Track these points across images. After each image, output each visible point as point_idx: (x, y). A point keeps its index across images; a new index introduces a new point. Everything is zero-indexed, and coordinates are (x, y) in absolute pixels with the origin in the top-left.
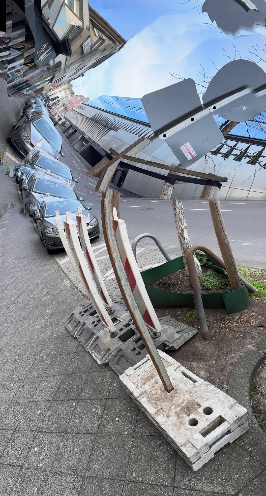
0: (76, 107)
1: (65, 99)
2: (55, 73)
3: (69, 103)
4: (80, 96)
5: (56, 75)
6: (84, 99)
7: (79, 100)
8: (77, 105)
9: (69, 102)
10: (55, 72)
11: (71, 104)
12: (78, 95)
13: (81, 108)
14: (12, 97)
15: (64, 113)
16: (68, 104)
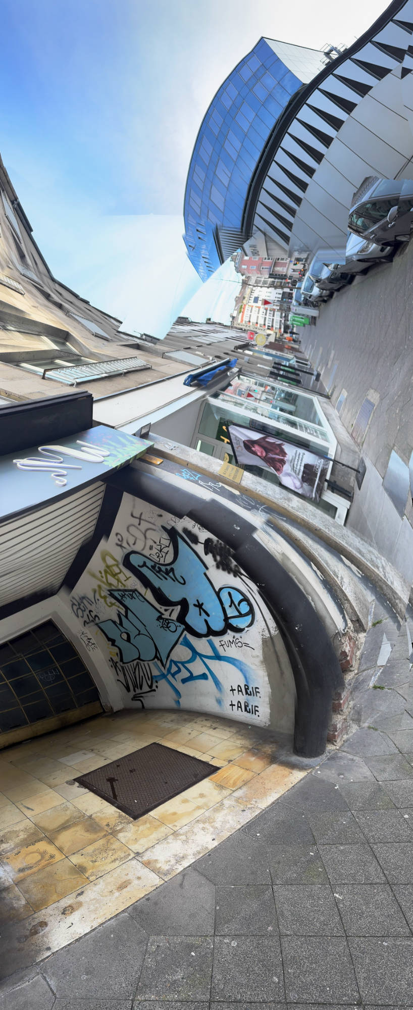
0: (260, 256)
1: (263, 279)
2: (232, 351)
3: (263, 268)
4: (238, 270)
5: (233, 349)
6: (237, 261)
7: (245, 265)
8: (257, 258)
9: (260, 271)
10: (230, 352)
11: (261, 266)
12: (240, 274)
13: (254, 250)
14: (317, 371)
15: (284, 261)
16: (266, 270)
